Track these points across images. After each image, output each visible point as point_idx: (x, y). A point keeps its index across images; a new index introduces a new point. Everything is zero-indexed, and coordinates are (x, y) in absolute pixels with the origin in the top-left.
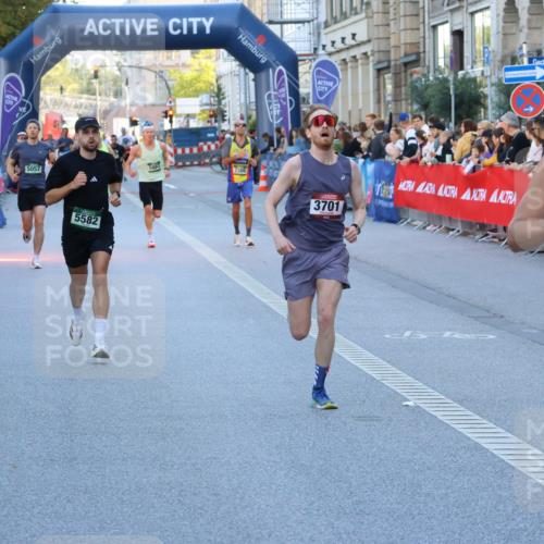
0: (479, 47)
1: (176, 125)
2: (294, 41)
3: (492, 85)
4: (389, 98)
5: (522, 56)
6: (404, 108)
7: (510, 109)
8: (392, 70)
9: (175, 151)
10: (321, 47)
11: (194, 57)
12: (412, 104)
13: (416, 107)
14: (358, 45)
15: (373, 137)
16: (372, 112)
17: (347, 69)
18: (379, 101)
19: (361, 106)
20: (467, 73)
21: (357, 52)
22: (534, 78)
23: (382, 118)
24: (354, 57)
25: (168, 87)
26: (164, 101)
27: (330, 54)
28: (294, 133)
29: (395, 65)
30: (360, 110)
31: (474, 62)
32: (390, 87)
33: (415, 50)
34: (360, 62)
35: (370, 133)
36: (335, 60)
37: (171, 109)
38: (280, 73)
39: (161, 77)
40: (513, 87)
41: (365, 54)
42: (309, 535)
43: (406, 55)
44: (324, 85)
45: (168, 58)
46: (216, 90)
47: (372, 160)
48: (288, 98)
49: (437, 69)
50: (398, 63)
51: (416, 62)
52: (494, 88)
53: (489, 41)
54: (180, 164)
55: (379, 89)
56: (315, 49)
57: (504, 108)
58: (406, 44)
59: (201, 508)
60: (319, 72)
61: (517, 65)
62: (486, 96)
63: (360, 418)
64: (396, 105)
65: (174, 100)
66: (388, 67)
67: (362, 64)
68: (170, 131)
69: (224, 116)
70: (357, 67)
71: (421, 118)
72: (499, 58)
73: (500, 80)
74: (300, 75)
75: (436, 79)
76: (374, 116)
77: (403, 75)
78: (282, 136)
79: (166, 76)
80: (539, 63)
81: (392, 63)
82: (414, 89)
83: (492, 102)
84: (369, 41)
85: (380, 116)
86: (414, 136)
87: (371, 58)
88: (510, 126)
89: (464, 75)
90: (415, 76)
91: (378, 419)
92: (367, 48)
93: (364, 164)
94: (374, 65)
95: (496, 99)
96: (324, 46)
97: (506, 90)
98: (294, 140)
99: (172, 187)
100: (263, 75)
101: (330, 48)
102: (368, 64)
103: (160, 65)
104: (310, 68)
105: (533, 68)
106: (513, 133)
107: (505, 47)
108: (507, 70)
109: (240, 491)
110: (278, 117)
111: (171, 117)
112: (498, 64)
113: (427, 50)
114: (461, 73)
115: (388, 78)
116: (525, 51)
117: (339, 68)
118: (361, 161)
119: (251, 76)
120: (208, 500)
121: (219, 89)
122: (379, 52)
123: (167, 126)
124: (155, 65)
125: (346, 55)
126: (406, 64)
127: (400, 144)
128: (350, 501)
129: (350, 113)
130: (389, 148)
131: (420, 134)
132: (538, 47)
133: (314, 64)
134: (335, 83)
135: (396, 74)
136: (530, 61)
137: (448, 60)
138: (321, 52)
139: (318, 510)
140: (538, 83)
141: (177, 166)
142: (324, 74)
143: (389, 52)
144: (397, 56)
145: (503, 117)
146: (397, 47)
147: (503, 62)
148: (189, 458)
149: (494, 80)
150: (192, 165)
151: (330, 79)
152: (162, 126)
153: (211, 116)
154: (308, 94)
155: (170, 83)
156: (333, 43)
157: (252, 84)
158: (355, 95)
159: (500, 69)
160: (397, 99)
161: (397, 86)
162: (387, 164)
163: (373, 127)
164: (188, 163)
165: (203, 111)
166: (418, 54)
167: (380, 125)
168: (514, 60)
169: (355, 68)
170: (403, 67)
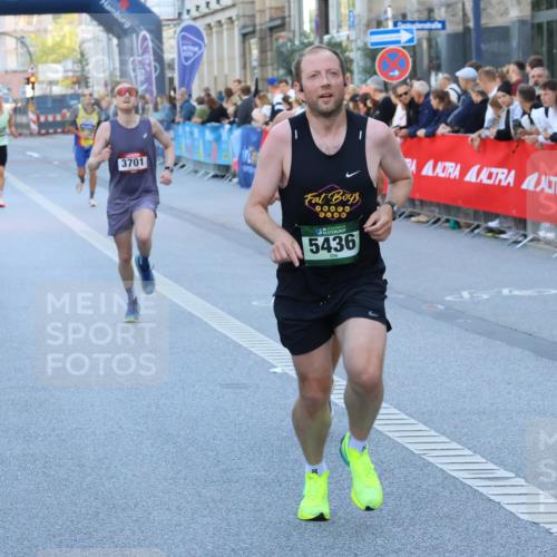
0: (344, 10)
1: (38, 93)
2: (158, 5)
3: (359, 49)
4: (255, 64)
5: (387, 19)
6: (271, 73)
7: (375, 73)
8: (257, 34)
9: (38, 119)
10: (185, 12)
11: (56, 23)
12: (278, 69)
13: (282, 72)
14: (223, 9)
15: (239, 103)
16: (238, 77)
17: (211, 35)
18: (244, 67)
19: (226, 71)
20: (333, 37)
21: (222, 17)
22: (398, 42)
23: (249, 84)
24: (219, 22)
25: (30, 53)
26: (26, 68)
27: (195, 19)
28: (159, 99)
29: (261, 30)
30: (226, 76)
31: (339, 26)
32: (255, 52)
33: (280, 14)
34: (225, 27)
35: (237, 99)
36: (200, 25)
37: (33, 75)
38: (145, 39)
39: (22, 43)
40: (377, 51)
41: (230, 18)
42: (176, 504)
43: (272, 20)
44: (189, 50)
45: (29, 23)
46: (79, 56)
47: (239, 125)
48: (153, 63)
49: (303, 34)
50: (264, 27)
51: (282, 27)
52: (359, 52)
53: (354, 5)
54: (43, 131)
55: (245, 54)
56: (180, 14)
57: (370, 72)
58: (271, 8)
59: (67, 480)
60: (184, 38)
61: (382, 29)
62: (351, 61)
63: (228, 386)
64: (262, 70)
65: (36, 67)
66: (253, 32)
67: (228, 29)
68: (32, 98)
69: (87, 83)
70: (222, 32)
71: (287, 83)
72: (364, 21)
73: (366, 44)
74: (164, 40)
75: (302, 43)
76: (239, 82)
77: (268, 39)
78: (147, 103)
79: (28, 41)
80: (404, 26)
81: (258, 28)
82: (280, 53)
83: (358, 66)
84: (234, 5)
85: (245, 81)
86: (280, 101)
87: (236, 23)
88: (376, 90)
89: (330, 39)
90: (281, 41)
91: (245, 387)
92: (232, 13)
93: (230, 130)
94: (240, 30)
95: (361, 63)
96: (188, 11)
97: (371, 54)
98: (160, 107)
99: (35, 155)
100: (127, 41)
101: (194, 13)
102: (233, 29)
103: (22, 31)
104: (175, 32)
105: (398, 31)
106: (380, 97)
107: (370, 10)
108: (372, 33)
109: (107, 462)
110: (142, 84)
111: (33, 84)
112: (363, 28)
113: (292, 14)
114: (326, 38)
115: (254, 43)
116: (390, 14)
117: (204, 33)
118: (227, 126)
119: (115, 41)
120: (73, 471)
121: (82, 55)
122: (244, 16)
123: (29, 93)
124: (15, 31)
125: (211, 20)
126: (271, 29)
127: (266, 110)
128: (217, 469)
129: (216, 79)
130: (256, 113)
131: (286, 99)
132: (403, 11)
133: (179, 29)
134: (200, 48)
135: (262, 39)
136: (395, 24)
137: (314, 25)
138: (185, 16)
139: (185, 479)
140: (404, 47)
141: (39, 134)
142: (190, 39)
143: (253, 16)
144: (262, 21)
145: (369, 82)
146: (262, 11)
147: (368, 26)
148: (54, 430)
149: (360, 44)
150: (55, 133)
151: (195, 44)
152: (24, 93)
153: (74, 83)
154: (173, 60)
155: (31, 49)
156: (198, 7)
157: (116, 50)
158: (221, 60)
159: (365, 32)
160: (263, 64)
161: (263, 51)
162: (254, 130)
163: (239, 93)
164: (51, 131)
165: (66, 78)
166: (283, 18)
167: (246, 91)
168: (379, 24)
169: (220, 33)
170: (268, 32)
